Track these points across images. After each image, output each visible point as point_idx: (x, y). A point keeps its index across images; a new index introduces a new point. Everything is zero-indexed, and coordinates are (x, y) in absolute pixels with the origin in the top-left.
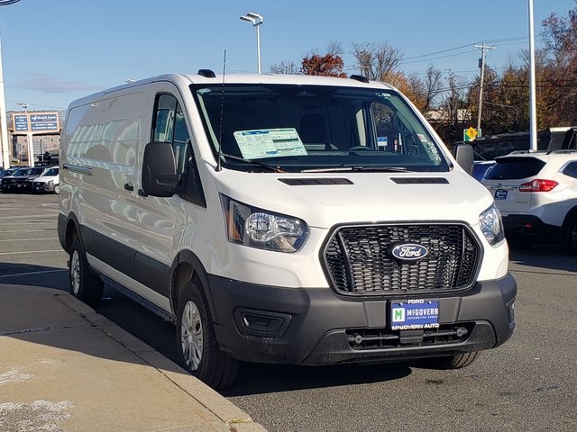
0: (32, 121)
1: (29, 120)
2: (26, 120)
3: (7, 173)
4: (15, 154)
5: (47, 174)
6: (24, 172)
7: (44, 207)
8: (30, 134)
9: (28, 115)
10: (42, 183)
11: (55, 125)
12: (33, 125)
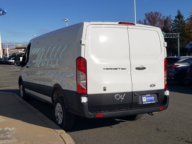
0: (8, 45)
1: (7, 45)
2: (6, 45)
3: (2, 59)
4: (4, 54)
5: (12, 60)
6: (6, 59)
7: (11, 68)
8: (8, 49)
9: (7, 44)
10: (11, 62)
11: (14, 46)
12: (8, 47)
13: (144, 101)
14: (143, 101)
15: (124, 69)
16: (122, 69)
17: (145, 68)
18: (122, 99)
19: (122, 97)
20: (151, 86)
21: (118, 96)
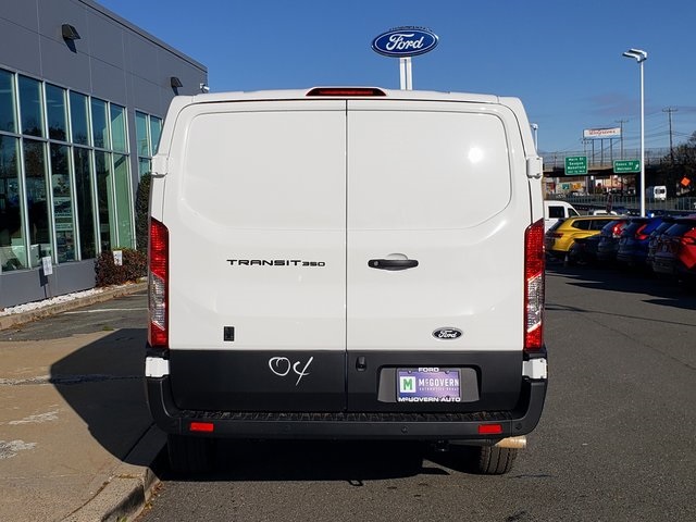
13: (408, 390)
14: (402, 390)
15: (313, 264)
16: (306, 264)
17: (414, 264)
18: (302, 374)
19: (300, 368)
20: (437, 334)
21: (283, 363)
